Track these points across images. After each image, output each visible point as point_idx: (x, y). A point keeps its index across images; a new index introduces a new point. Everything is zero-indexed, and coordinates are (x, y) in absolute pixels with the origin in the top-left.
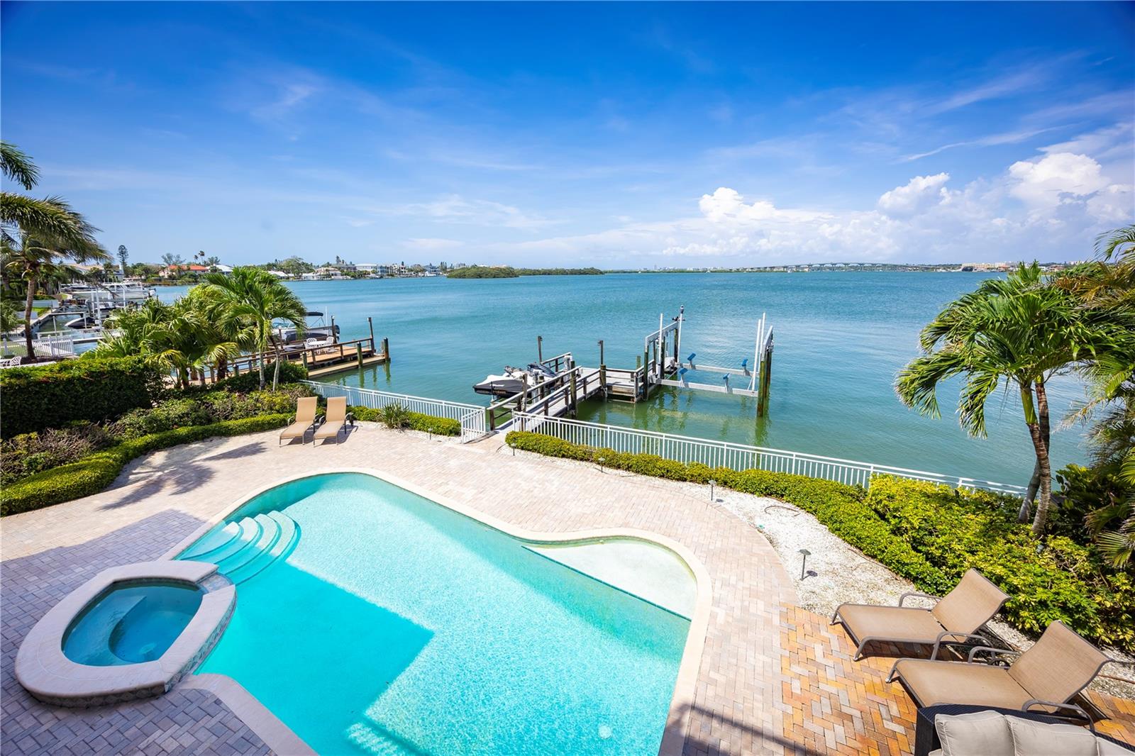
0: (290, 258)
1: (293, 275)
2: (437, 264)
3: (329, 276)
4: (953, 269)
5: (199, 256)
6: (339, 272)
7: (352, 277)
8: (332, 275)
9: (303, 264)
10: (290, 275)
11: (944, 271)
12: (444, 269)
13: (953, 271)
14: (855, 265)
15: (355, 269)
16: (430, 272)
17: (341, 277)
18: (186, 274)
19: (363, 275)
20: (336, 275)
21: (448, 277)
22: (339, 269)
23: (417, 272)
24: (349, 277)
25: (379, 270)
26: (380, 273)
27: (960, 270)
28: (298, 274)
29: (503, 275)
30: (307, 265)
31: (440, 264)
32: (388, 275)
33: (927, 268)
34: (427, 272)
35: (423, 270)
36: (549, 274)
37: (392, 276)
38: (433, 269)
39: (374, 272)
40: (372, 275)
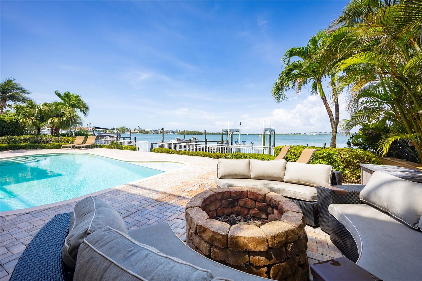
0: (122, 126)
1: (122, 132)
2: (174, 130)
3: (135, 133)
5: (89, 125)
6: (139, 132)
7: (143, 133)
8: (136, 132)
9: (126, 129)
10: (121, 132)
12: (176, 132)
15: (144, 130)
16: (172, 133)
17: (139, 133)
18: (83, 131)
19: (147, 133)
20: (137, 132)
21: (177, 134)
22: (139, 130)
23: (167, 133)
24: (142, 133)
25: (153, 131)
26: (153, 133)
28: (124, 132)
29: (197, 134)
30: (128, 129)
31: (175, 130)
32: (156, 133)
34: (170, 133)
35: (169, 132)
36: (214, 134)
37: (158, 133)
38: (173, 132)
39: (151, 132)
40: (150, 133)
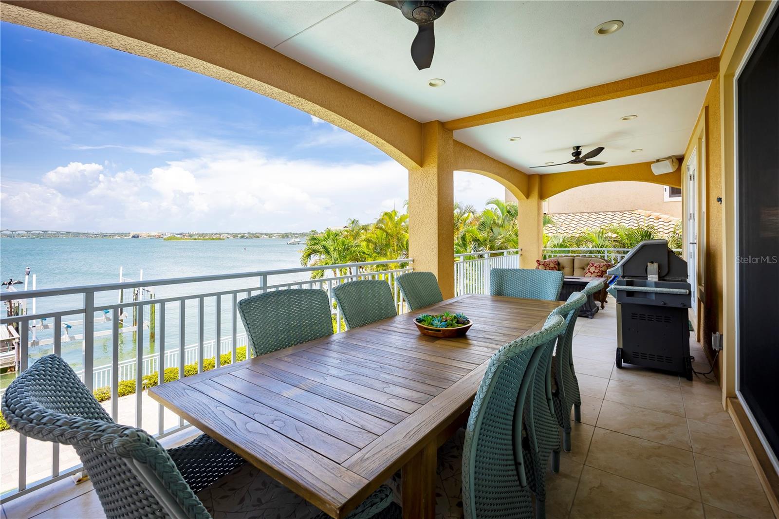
4: (125, 236)
11: (119, 238)
13: (126, 238)
14: (37, 232)
27: (130, 237)
33: (105, 236)
